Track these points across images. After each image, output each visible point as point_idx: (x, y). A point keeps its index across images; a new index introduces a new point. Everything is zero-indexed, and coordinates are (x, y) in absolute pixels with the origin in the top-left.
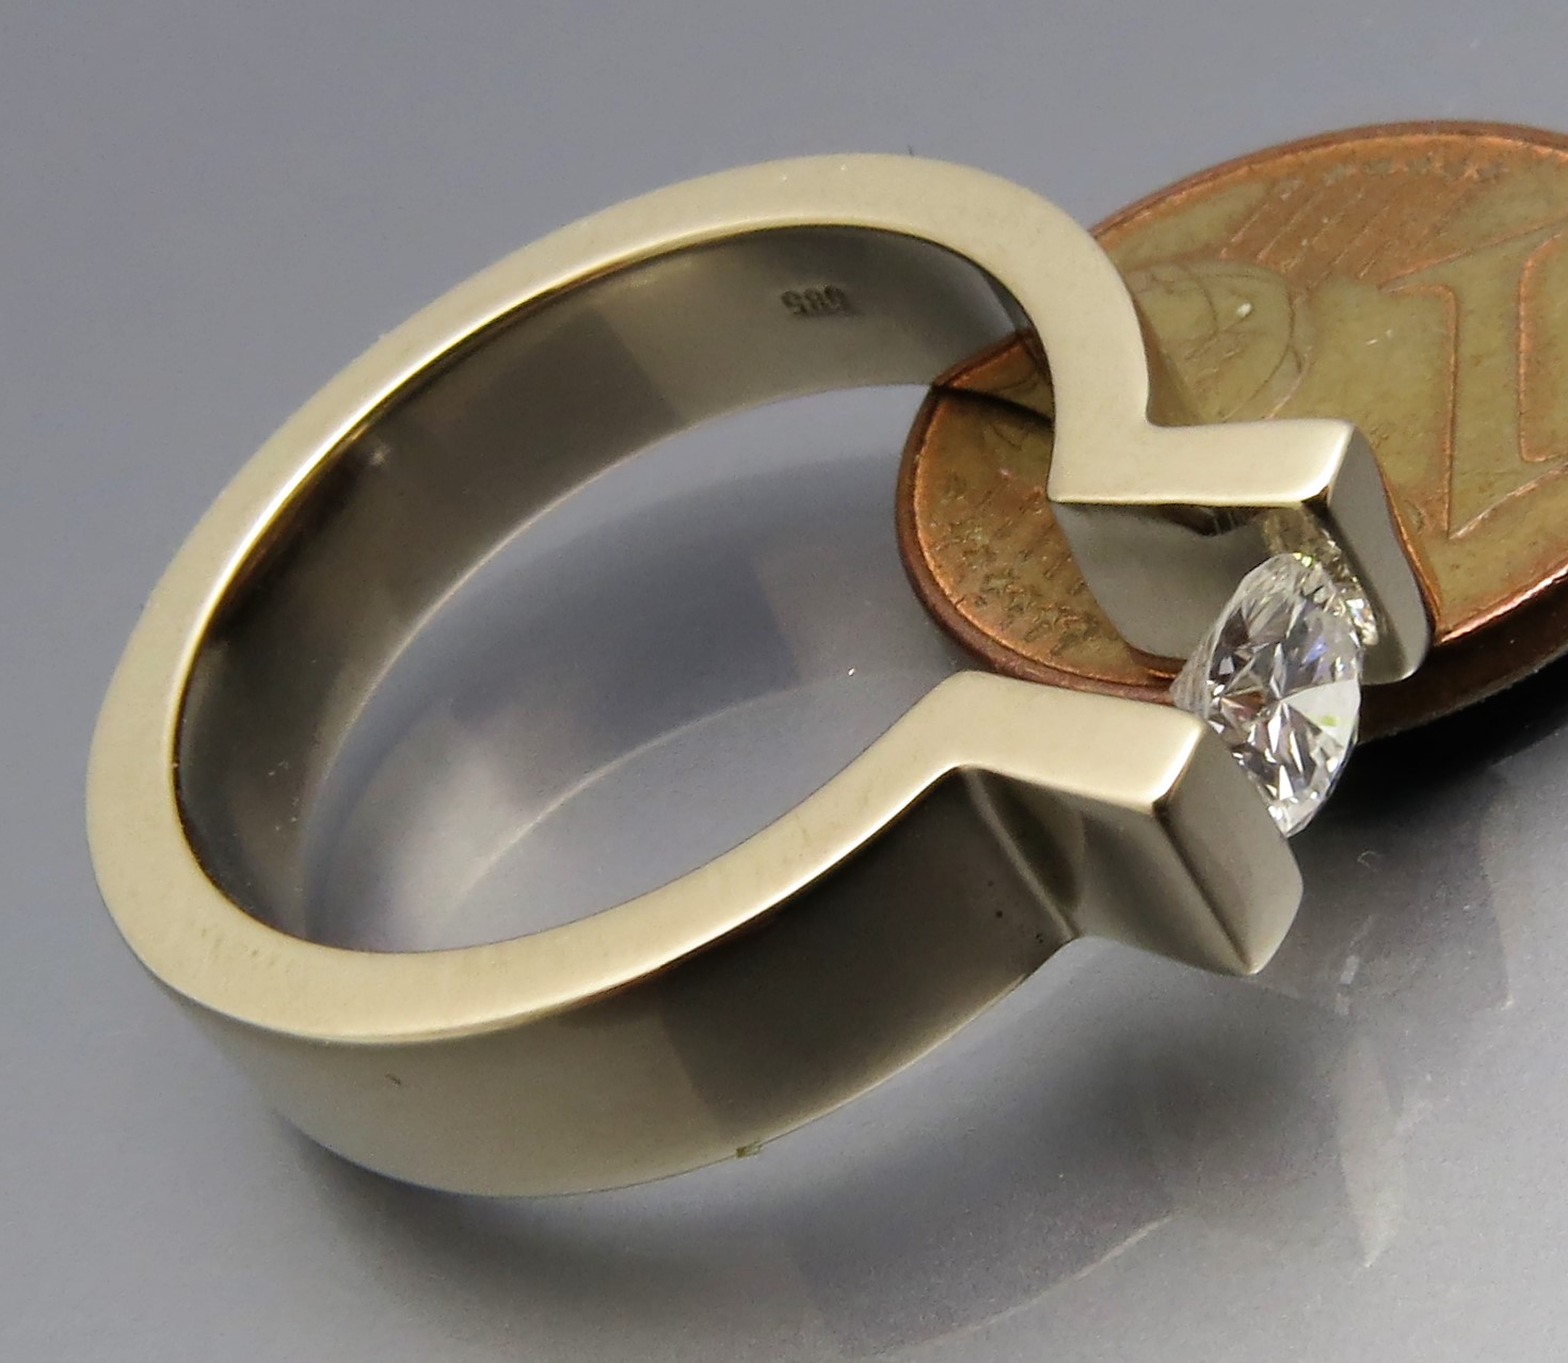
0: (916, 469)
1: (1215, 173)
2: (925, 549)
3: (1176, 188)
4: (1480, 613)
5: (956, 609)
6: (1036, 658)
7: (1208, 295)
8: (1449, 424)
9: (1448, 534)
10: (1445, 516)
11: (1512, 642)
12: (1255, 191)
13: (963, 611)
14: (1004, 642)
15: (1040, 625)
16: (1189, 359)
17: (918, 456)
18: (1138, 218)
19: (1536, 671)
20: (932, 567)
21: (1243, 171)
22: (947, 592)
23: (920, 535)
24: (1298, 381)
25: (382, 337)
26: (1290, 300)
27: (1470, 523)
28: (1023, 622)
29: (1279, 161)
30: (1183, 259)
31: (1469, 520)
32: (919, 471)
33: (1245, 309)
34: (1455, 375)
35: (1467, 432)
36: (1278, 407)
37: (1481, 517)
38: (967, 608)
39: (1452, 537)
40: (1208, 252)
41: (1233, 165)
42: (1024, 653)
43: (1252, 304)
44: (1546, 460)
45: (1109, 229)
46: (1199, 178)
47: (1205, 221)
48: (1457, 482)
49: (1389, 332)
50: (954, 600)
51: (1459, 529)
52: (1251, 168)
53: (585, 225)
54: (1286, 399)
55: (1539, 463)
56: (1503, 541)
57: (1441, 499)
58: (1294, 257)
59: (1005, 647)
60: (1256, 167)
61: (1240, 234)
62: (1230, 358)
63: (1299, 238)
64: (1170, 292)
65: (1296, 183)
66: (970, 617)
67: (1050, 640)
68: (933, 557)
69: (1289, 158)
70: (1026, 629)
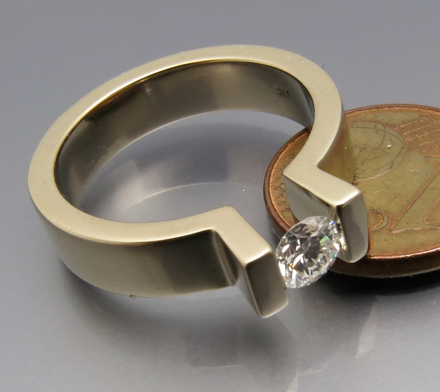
0: (286, 147)
1: (410, 106)
2: (274, 169)
3: (398, 106)
4: (383, 255)
5: (269, 187)
6: (277, 210)
7: (384, 138)
8: (413, 202)
9: (391, 231)
10: (393, 226)
11: (387, 267)
12: (416, 116)
13: (270, 189)
14: (273, 202)
15: (284, 202)
16: (368, 152)
17: (289, 144)
18: (384, 109)
19: (392, 277)
20: (272, 174)
21: (417, 109)
22: (271, 182)
23: (275, 164)
24: (388, 171)
25: (181, 52)
26: (402, 149)
27: (398, 231)
28: (282, 199)
29: (427, 111)
30: (386, 125)
31: (398, 230)
32: (287, 148)
33: (389, 146)
34: (425, 189)
35: (415, 207)
36: (377, 176)
37: (402, 230)
38: (271, 188)
39: (391, 232)
40: (393, 126)
41: (416, 106)
42: (275, 207)
43: (392, 145)
44: (428, 224)
45: (375, 108)
46: (405, 106)
47: (398, 117)
48: (403, 218)
49: (418, 170)
50: (270, 185)
51: (394, 231)
52: (419, 110)
53: (241, 47)
54: (381, 175)
55: (426, 224)
56: (402, 240)
57: (396, 221)
58: (411, 138)
59: (272, 203)
60: (421, 109)
61: (404, 125)
62: (377, 157)
63: (416, 134)
64: (376, 132)
65: (426, 119)
66: (270, 192)
67: (283, 207)
68: (274, 172)
69: (430, 111)
70: (280, 201)
